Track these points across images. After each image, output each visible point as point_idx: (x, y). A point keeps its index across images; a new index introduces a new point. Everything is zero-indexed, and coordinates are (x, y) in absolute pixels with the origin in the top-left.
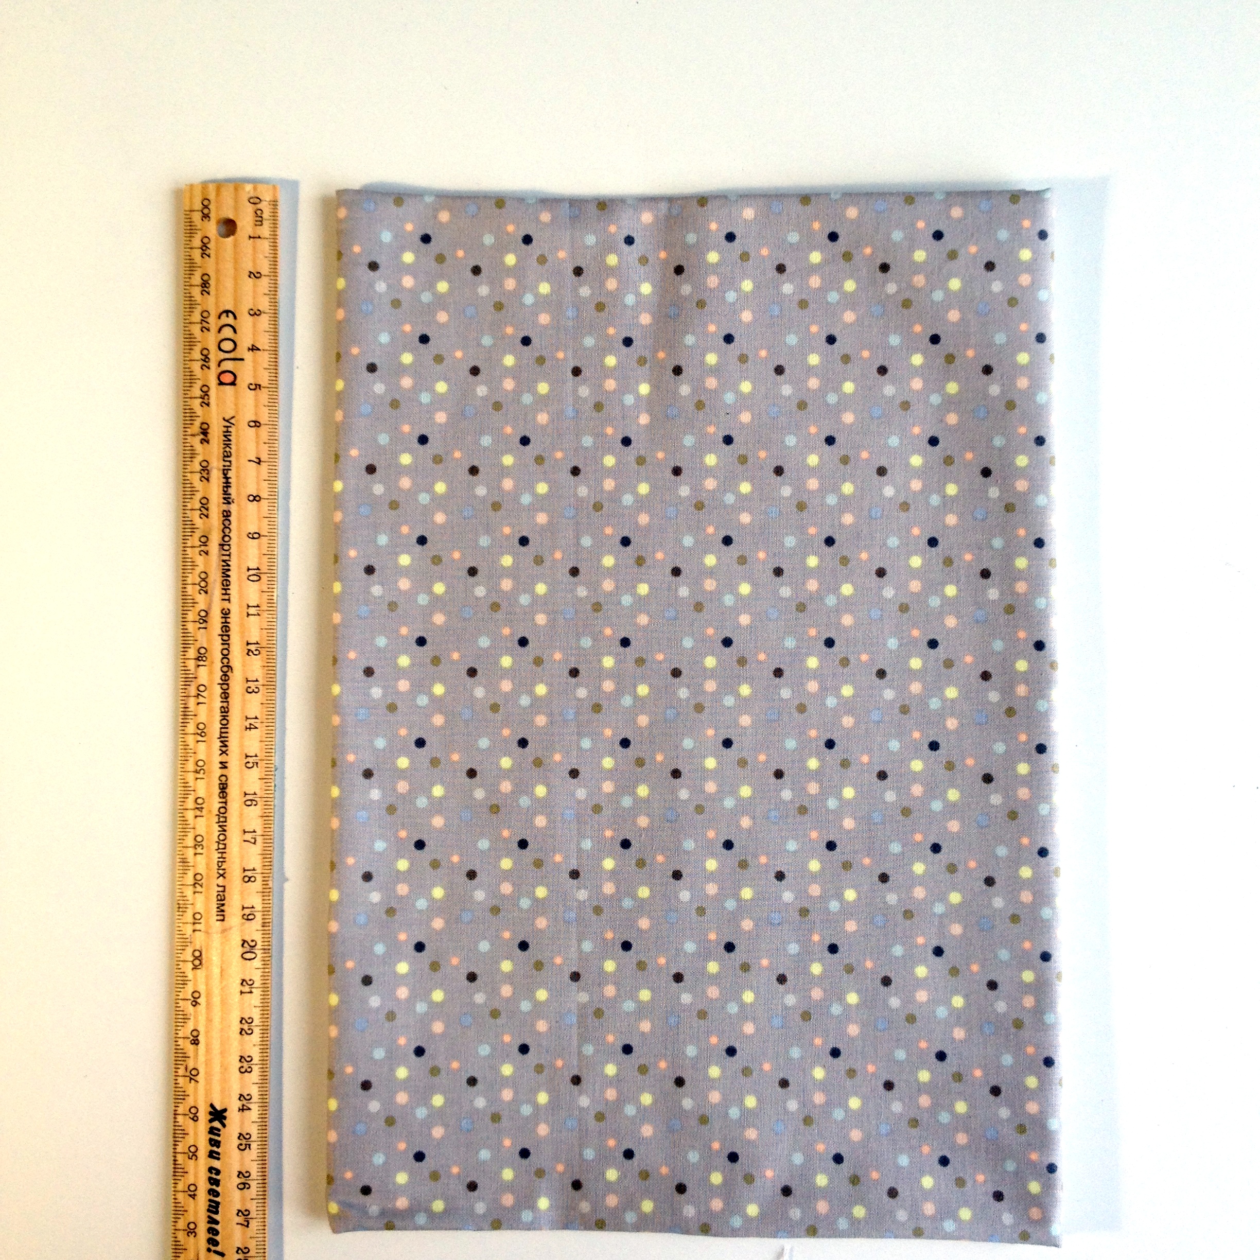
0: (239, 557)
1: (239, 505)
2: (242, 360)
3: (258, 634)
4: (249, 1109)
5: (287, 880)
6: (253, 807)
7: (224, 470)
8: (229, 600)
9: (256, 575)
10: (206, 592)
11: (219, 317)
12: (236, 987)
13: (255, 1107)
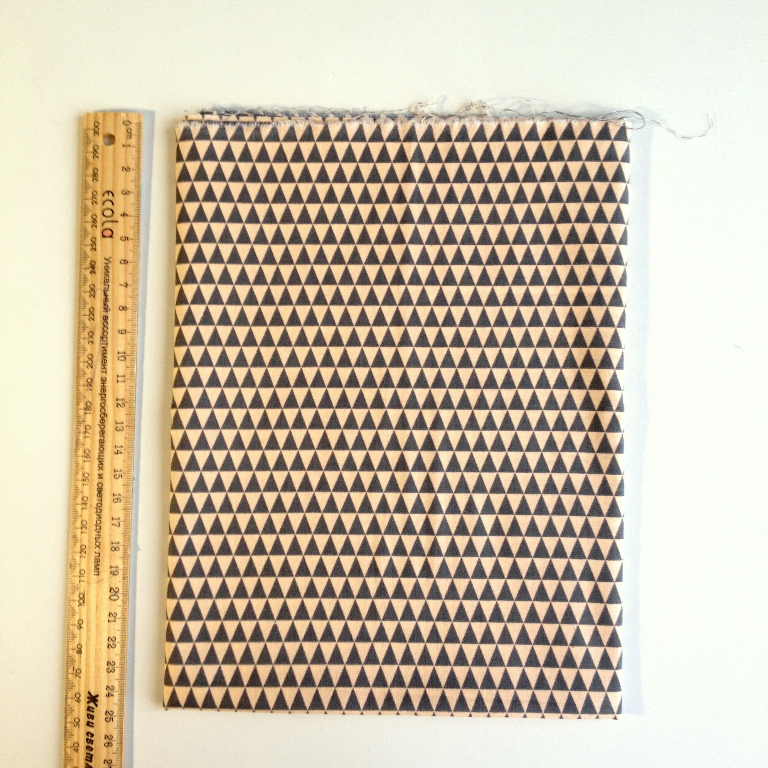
0: (113, 346)
1: (113, 313)
2: (117, 222)
3: (123, 394)
4: (113, 695)
5: (139, 549)
6: (118, 503)
7: (104, 291)
8: (106, 372)
9: (124, 356)
10: (92, 367)
11: (103, 195)
12: (105, 617)
13: (116, 695)
